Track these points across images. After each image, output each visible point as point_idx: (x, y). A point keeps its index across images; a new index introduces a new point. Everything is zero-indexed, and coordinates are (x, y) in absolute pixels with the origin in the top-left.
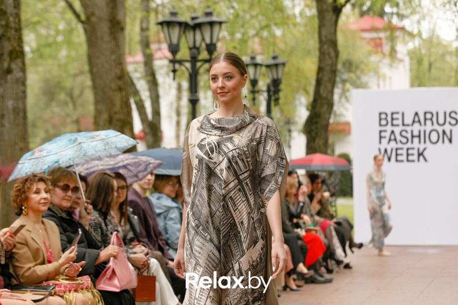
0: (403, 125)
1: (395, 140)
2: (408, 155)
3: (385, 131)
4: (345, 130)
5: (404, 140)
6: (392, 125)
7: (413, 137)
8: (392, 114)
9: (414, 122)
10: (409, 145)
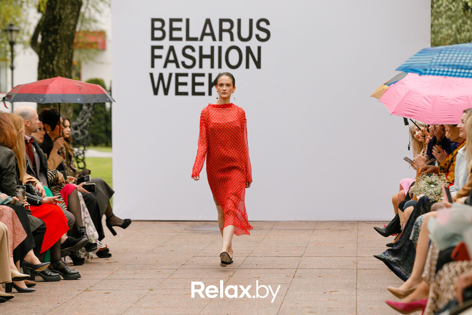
0: (188, 39)
1: (176, 61)
2: (194, 84)
3: (161, 47)
4: (98, 42)
5: (189, 62)
6: (172, 39)
7: (202, 56)
8: (172, 20)
9: (204, 34)
10: (196, 70)
